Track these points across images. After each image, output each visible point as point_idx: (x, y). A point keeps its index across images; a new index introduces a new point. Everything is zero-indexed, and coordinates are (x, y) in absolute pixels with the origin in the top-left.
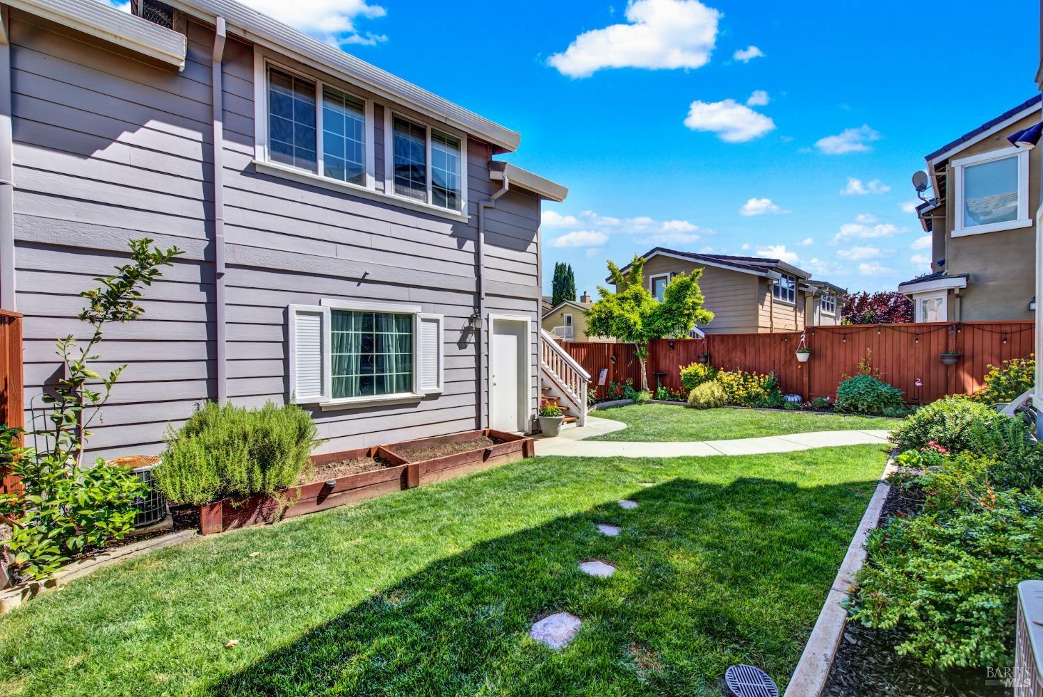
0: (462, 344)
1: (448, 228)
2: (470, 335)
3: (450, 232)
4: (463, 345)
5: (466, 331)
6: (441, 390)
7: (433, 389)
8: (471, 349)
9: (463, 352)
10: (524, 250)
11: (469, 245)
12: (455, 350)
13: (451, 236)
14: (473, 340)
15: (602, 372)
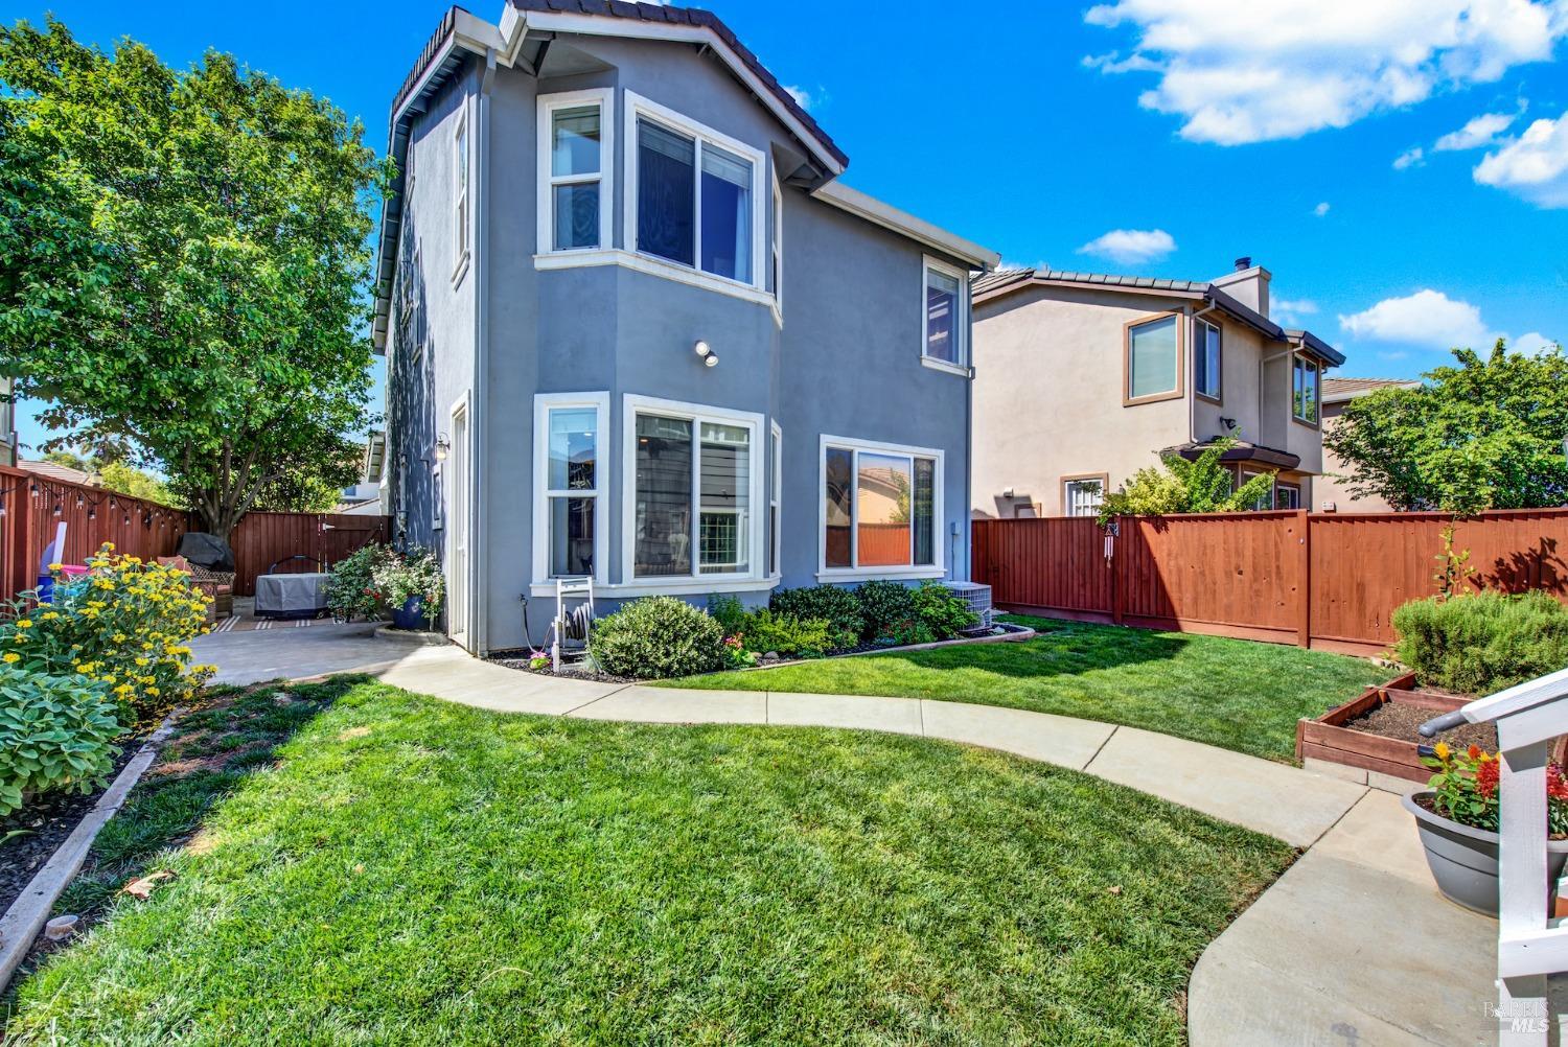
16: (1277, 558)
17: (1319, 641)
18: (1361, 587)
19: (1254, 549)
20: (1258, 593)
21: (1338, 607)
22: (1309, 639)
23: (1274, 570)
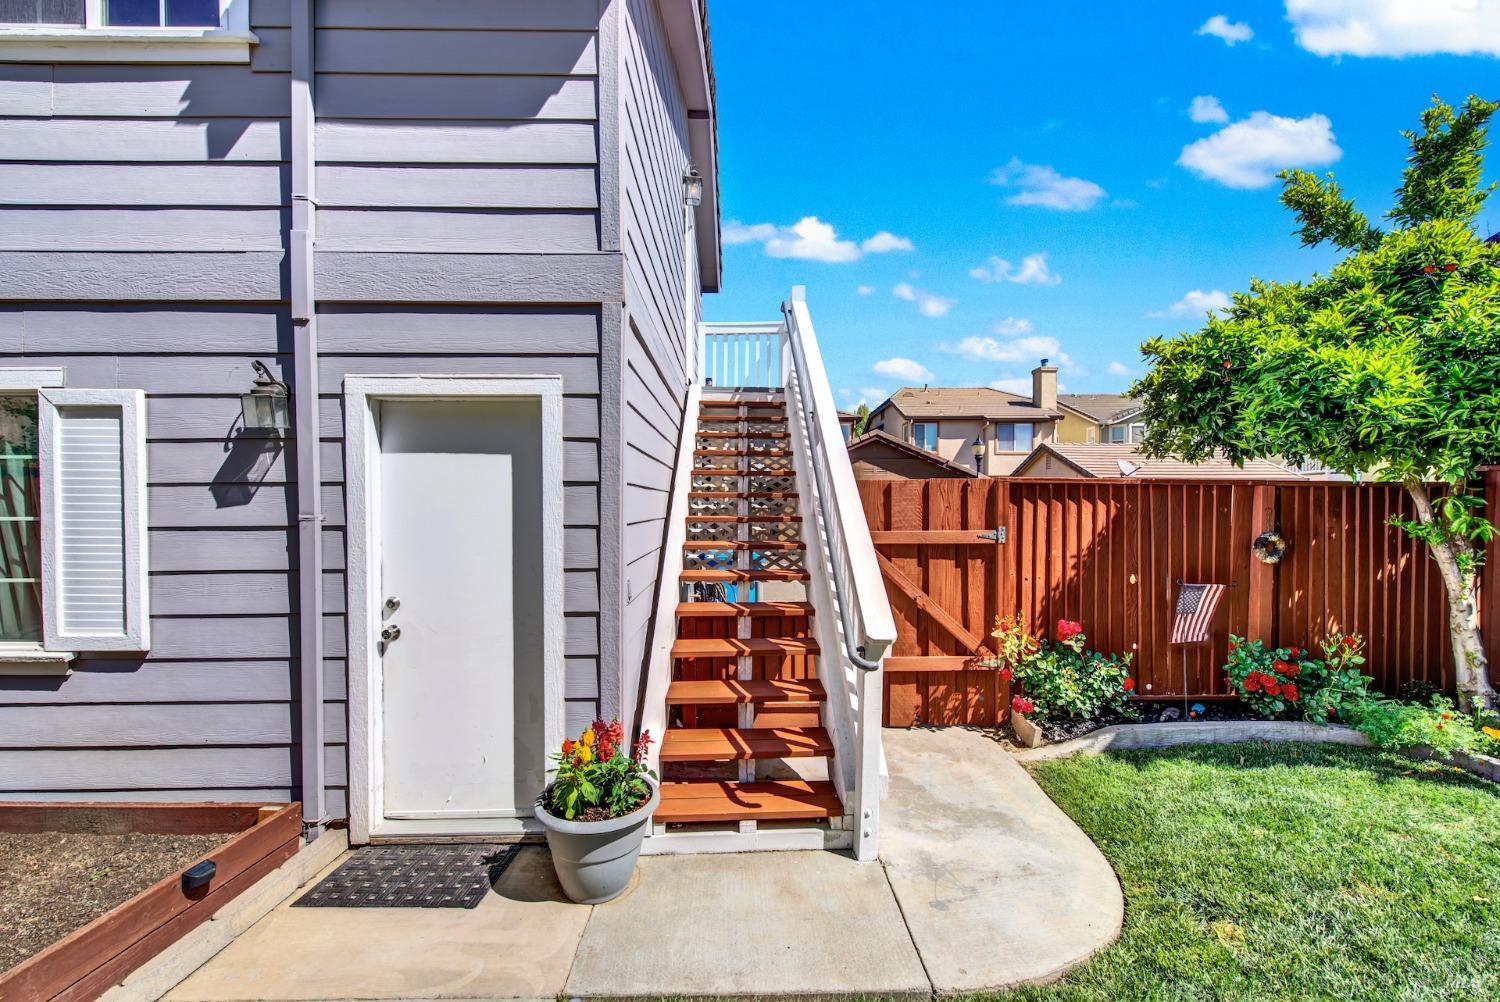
0: (230, 487)
1: (170, 95)
2: (266, 457)
3: (178, 108)
4: (234, 492)
5: (246, 444)
6: (142, 637)
7: (108, 637)
8: (267, 506)
9: (235, 515)
10: (524, 115)
11: (259, 138)
12: (203, 507)
13: (183, 119)
14: (278, 472)
15: (1187, 596)
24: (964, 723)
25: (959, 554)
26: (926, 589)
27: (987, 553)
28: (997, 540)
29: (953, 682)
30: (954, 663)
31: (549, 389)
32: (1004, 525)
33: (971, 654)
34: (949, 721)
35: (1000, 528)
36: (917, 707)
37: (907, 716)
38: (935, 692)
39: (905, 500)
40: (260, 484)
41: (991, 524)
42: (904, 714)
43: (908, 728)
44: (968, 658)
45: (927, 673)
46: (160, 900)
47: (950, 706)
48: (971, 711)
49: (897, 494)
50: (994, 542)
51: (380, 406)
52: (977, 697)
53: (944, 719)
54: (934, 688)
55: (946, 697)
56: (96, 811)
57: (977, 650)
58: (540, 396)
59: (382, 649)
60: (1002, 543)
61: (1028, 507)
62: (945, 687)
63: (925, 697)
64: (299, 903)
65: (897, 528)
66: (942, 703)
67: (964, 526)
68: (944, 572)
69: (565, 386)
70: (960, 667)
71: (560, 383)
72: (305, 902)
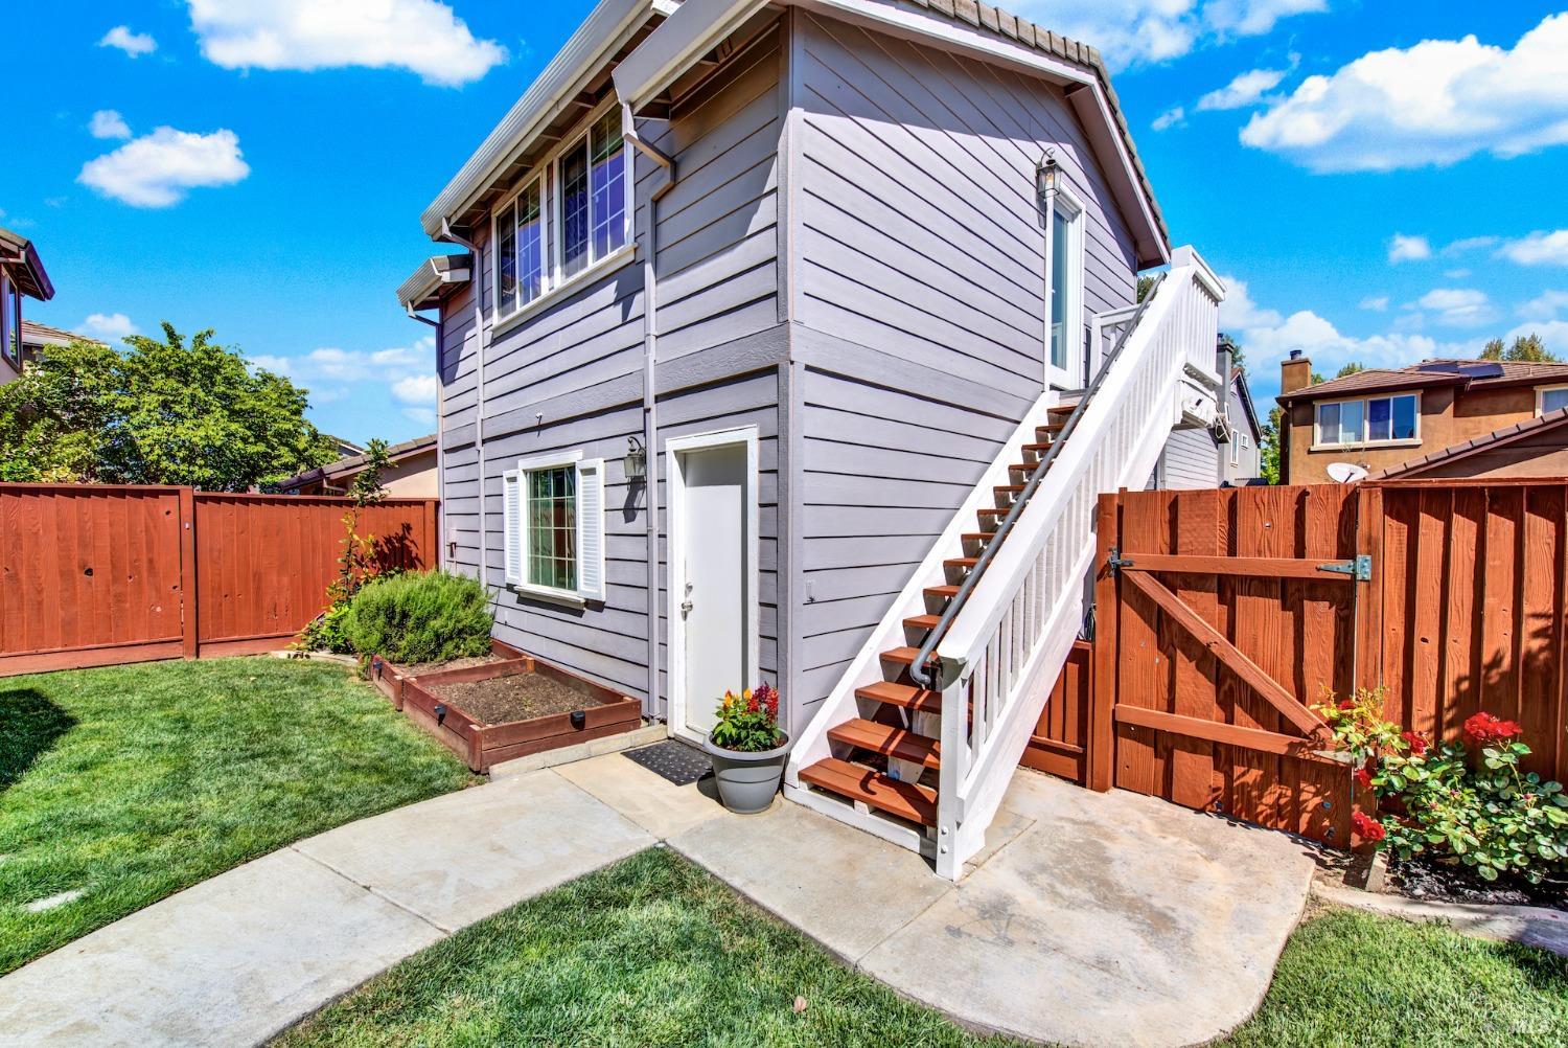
0: (629, 511)
1: (612, 291)
2: (639, 493)
3: (613, 298)
4: (631, 514)
5: (633, 486)
6: (603, 593)
7: (594, 592)
8: (641, 522)
9: (631, 527)
10: (743, 236)
11: (637, 304)
12: (621, 522)
13: (614, 303)
16: (150, 548)
17: (211, 646)
18: (258, 577)
19: (113, 539)
20: (120, 598)
21: (232, 603)
22: (198, 645)
23: (145, 564)
24: (1292, 830)
25: (1292, 593)
26: (1231, 637)
27: (1342, 594)
28: (1354, 575)
29: (1274, 768)
30: (1277, 743)
31: (748, 434)
32: (1369, 553)
33: (1306, 737)
34: (1266, 819)
35: (1360, 558)
36: (1215, 790)
37: (1199, 796)
38: (1243, 774)
39: (1198, 516)
40: (638, 509)
41: (1346, 550)
42: (1194, 791)
43: (1199, 811)
44: (1297, 740)
45: (1229, 747)
46: (559, 721)
47: (1269, 799)
48: (1305, 818)
49: (1187, 508)
50: (1349, 577)
51: (683, 457)
52: (1317, 800)
53: (1258, 815)
54: (1243, 769)
55: (1262, 786)
56: (559, 672)
57: (1314, 732)
58: (746, 442)
59: (685, 616)
60: (1363, 580)
61: (1429, 526)
62: (1261, 772)
63: (1229, 777)
64: (624, 754)
65: (1186, 552)
66: (1254, 793)
67: (1300, 552)
68: (1263, 617)
69: (761, 431)
70: (1283, 750)
71: (756, 430)
72: (626, 754)
